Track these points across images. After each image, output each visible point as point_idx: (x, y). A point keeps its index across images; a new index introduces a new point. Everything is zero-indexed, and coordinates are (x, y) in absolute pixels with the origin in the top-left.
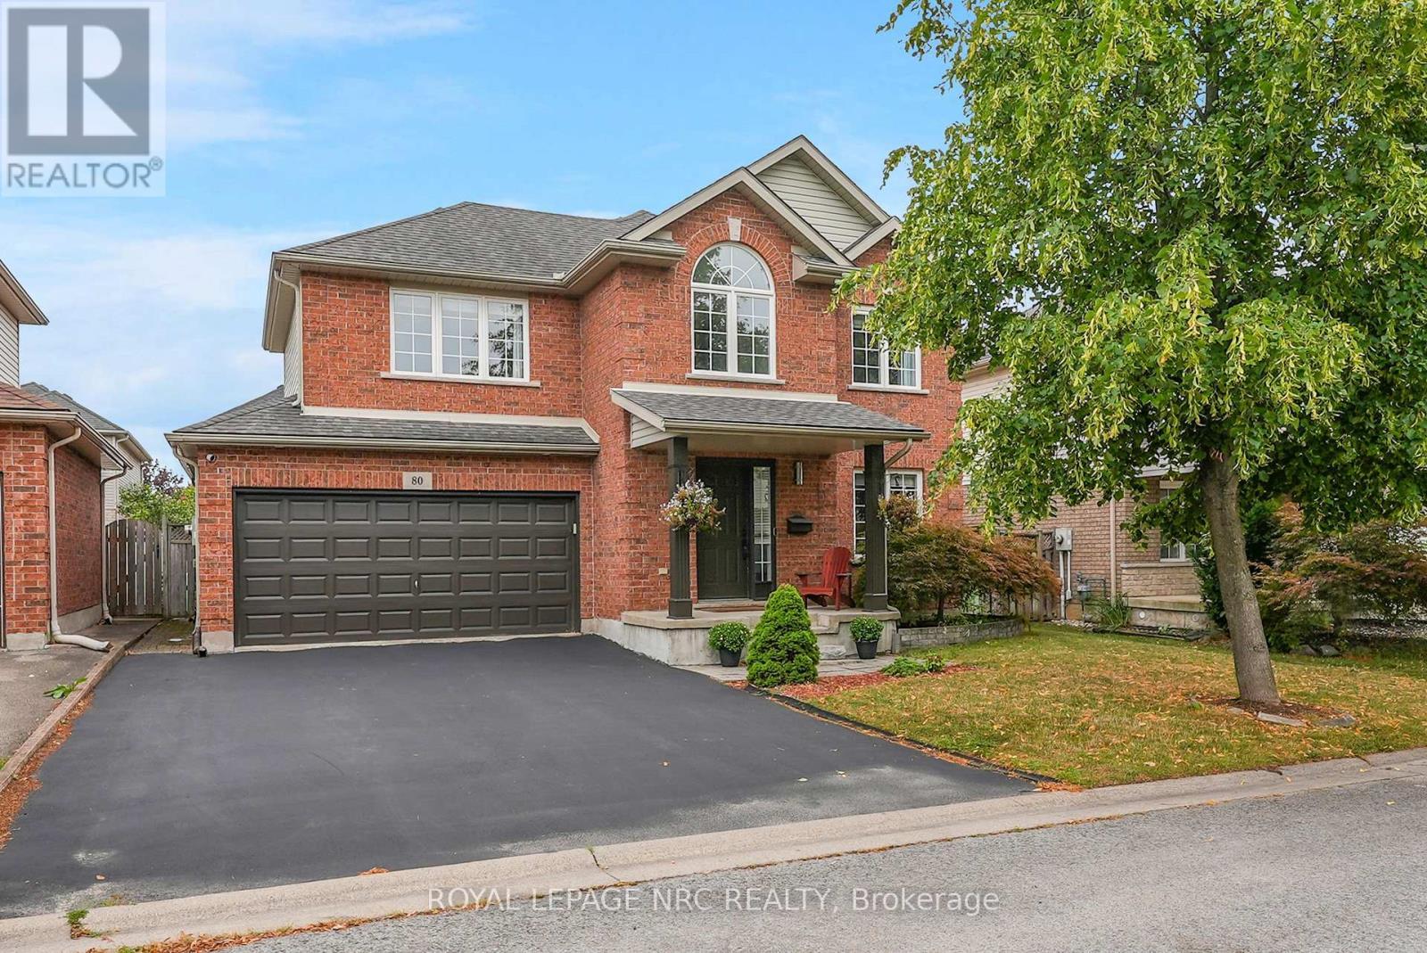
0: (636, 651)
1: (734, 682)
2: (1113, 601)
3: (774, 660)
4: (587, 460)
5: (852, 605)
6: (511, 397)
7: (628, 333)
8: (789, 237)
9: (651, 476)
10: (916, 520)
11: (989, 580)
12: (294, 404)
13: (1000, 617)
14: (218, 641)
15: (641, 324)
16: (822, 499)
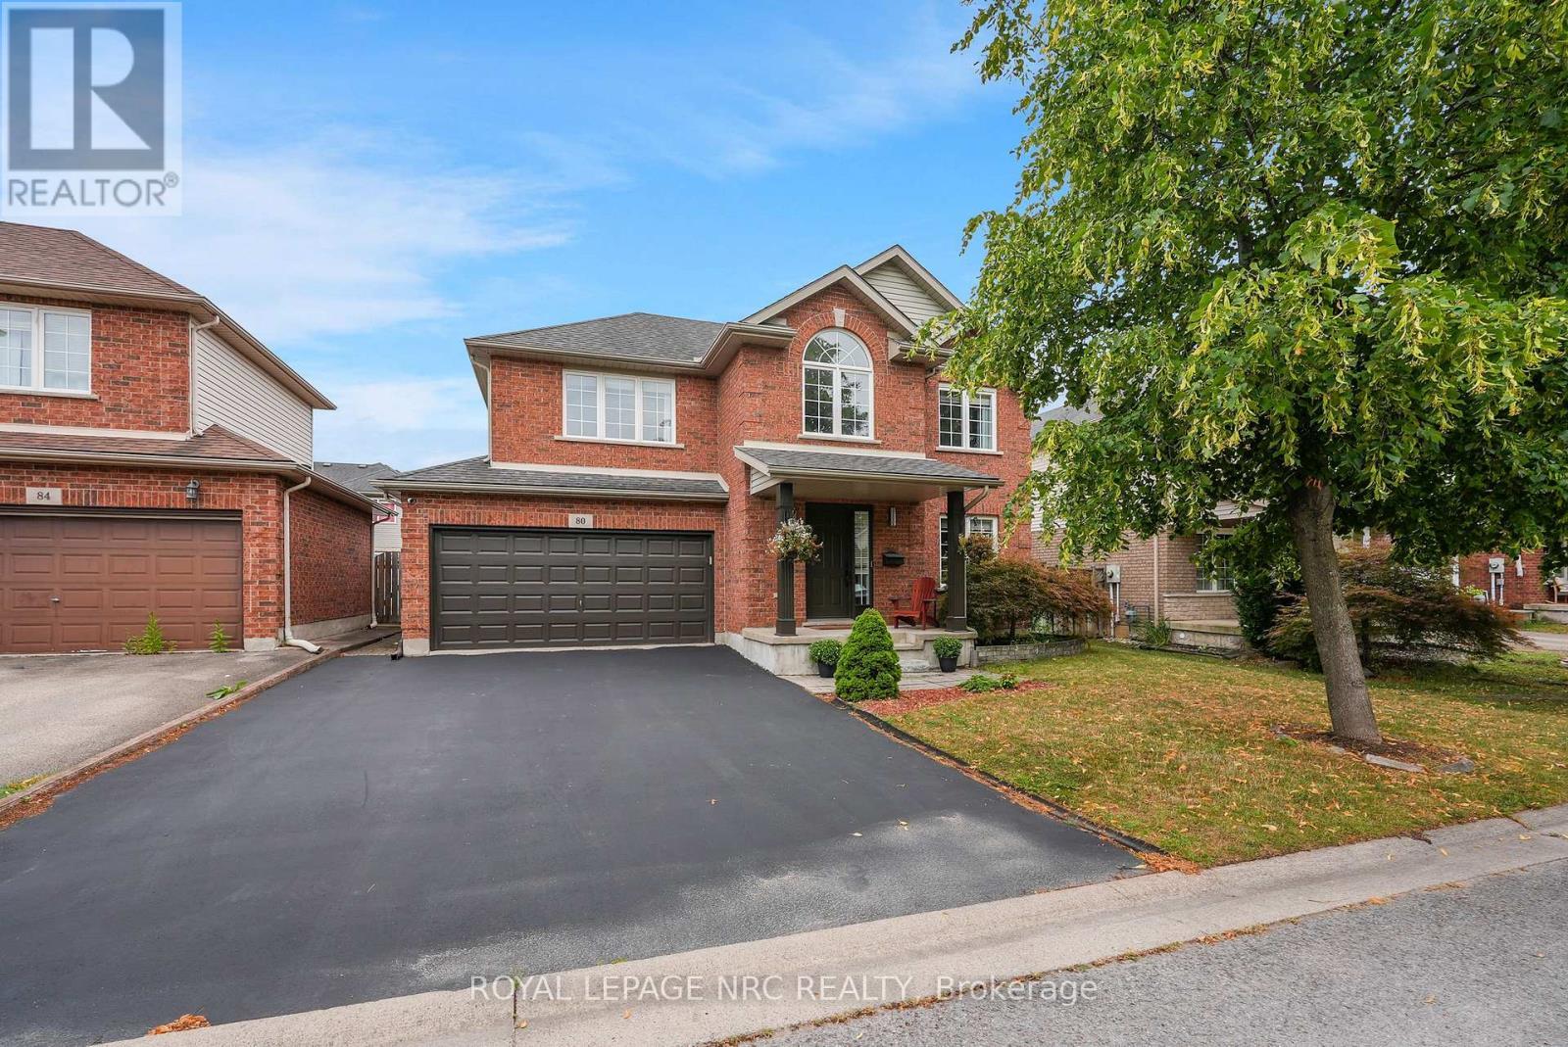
0: (752, 660)
1: (824, 694)
2: (1156, 624)
3: (858, 676)
4: (720, 506)
5: (937, 625)
6: (661, 457)
7: (749, 401)
8: (885, 324)
9: (768, 518)
10: (992, 555)
11: (1056, 607)
12: (485, 460)
13: (1064, 637)
14: (416, 646)
15: (759, 393)
16: (912, 538)
